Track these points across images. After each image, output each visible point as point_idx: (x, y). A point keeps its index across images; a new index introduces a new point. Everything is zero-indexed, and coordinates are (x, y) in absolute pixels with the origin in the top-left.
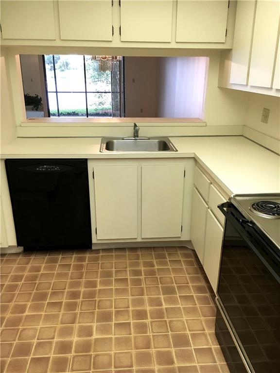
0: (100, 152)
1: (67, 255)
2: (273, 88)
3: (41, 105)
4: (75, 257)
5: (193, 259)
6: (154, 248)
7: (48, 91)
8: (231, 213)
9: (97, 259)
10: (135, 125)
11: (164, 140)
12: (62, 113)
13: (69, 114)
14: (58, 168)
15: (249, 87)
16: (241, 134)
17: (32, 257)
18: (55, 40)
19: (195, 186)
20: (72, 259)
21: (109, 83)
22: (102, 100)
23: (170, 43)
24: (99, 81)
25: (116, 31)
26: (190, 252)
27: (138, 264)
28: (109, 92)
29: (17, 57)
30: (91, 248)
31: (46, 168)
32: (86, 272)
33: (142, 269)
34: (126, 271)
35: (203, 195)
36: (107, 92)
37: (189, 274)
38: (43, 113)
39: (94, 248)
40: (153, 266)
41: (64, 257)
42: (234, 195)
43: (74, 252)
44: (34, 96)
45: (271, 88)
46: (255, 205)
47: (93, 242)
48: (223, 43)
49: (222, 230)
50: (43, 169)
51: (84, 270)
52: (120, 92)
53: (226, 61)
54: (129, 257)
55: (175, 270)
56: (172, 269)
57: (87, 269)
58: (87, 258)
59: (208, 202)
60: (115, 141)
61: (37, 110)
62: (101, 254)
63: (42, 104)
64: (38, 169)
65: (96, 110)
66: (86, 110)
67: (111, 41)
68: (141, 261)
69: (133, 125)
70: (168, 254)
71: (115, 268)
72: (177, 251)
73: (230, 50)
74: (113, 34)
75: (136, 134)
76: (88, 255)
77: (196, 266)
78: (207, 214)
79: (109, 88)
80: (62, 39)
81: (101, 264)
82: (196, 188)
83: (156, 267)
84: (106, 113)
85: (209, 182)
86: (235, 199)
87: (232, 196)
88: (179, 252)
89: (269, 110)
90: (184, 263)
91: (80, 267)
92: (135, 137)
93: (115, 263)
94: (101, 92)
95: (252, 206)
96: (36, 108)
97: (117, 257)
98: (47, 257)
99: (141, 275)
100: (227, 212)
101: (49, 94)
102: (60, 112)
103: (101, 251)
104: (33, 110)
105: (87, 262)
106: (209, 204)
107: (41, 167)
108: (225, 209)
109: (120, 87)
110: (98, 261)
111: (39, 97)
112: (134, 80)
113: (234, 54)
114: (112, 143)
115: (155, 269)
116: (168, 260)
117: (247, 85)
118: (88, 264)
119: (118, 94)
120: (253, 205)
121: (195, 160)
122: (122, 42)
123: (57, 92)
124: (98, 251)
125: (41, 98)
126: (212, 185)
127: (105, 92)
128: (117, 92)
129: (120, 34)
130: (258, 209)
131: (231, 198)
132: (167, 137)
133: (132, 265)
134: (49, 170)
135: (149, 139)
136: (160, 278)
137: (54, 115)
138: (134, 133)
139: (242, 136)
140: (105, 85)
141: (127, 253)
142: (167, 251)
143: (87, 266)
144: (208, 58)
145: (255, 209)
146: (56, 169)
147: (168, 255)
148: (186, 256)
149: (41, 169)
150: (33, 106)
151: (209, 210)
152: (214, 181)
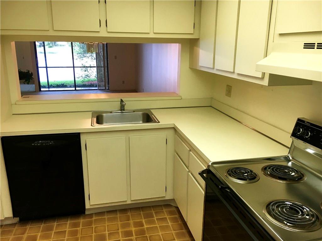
0: (92, 126)
1: (62, 222)
2: (235, 72)
3: (32, 80)
4: (70, 223)
5: (177, 216)
6: (142, 208)
7: (39, 66)
8: (211, 179)
9: (90, 224)
10: (122, 101)
11: (147, 112)
12: (51, 85)
13: (58, 86)
14: (53, 142)
15: (215, 69)
16: (210, 105)
17: (28, 227)
18: (49, 30)
19: (175, 151)
20: (67, 225)
21: (93, 58)
22: (88, 73)
23: (149, 33)
24: (84, 57)
25: (103, 23)
26: (174, 209)
27: (128, 225)
28: (94, 67)
29: (13, 44)
30: (85, 213)
31: (41, 143)
32: (81, 237)
33: (133, 229)
34: (118, 233)
35: (183, 160)
36: (93, 67)
37: (175, 231)
38: (34, 85)
39: (87, 213)
40: (143, 225)
41: (59, 224)
42: (211, 163)
43: (68, 218)
44: (26, 71)
45: (234, 72)
46: (230, 171)
47: (86, 207)
48: (192, 34)
49: (204, 193)
50: (39, 144)
51: (79, 236)
52: (104, 67)
53: (195, 48)
54: (120, 219)
55: (162, 228)
56: (160, 226)
57: (81, 235)
58: (81, 223)
59: (189, 166)
60: (104, 114)
61: (28, 84)
62: (94, 218)
63: (33, 78)
64: (33, 144)
65: (83, 81)
66: (74, 82)
67: (99, 32)
68: (131, 222)
69: (120, 100)
70: (155, 212)
71: (108, 231)
72: (163, 209)
73: (198, 39)
74: (100, 26)
75: (122, 108)
76: (82, 221)
77: (180, 223)
78: (188, 177)
79: (94, 63)
80: (54, 29)
81: (95, 228)
82: (177, 153)
83: (145, 226)
84: (92, 84)
85: (189, 149)
86: (213, 167)
87: (210, 164)
88: (164, 210)
89: (231, 87)
90: (169, 220)
91: (75, 233)
92: (121, 110)
93: (108, 225)
94: (87, 67)
95: (228, 173)
96: (27, 82)
97: (109, 220)
98: (42, 225)
99: (133, 236)
100: (207, 178)
101: (39, 68)
102: (50, 84)
103: (94, 214)
104: (25, 84)
105: (81, 227)
106: (189, 168)
107: (36, 142)
108: (205, 175)
109: (104, 62)
110: (92, 225)
111: (30, 73)
112: (116, 57)
113: (202, 43)
114: (102, 116)
115: (144, 229)
116: (155, 218)
117: (214, 68)
118: (82, 229)
119: (103, 69)
120: (228, 171)
121: (175, 129)
122: (108, 32)
123: (47, 67)
124: (91, 215)
125: (32, 73)
126: (191, 152)
127: (91, 67)
128: (101, 67)
129: (107, 26)
130: (232, 175)
131: (210, 165)
132: (149, 110)
133: (124, 226)
134: (44, 144)
135: (134, 112)
136: (150, 237)
137: (44, 87)
138: (121, 107)
139: (211, 106)
140: (91, 60)
141: (118, 215)
142: (154, 210)
143: (81, 231)
144: (180, 45)
145: (230, 176)
146: (51, 143)
147: (155, 214)
148: (171, 213)
149: (36, 145)
150: (24, 80)
151: (190, 174)
152: (192, 148)
